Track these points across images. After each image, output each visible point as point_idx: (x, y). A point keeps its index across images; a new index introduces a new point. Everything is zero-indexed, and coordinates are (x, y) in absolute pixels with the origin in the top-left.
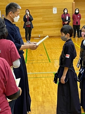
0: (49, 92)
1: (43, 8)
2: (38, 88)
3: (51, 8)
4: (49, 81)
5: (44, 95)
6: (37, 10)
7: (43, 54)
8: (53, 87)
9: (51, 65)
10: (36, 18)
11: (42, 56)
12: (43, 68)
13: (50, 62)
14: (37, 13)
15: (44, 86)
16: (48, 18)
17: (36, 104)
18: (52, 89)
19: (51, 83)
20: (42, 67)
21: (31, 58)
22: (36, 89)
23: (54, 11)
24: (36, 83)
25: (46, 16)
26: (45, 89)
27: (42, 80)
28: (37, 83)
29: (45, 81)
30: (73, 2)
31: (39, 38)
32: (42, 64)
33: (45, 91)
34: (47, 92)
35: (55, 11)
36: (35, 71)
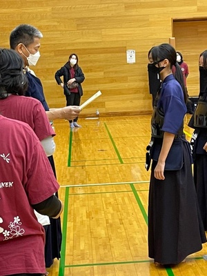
0: (121, 220)
1: (105, 51)
2: (96, 212)
3: (123, 50)
4: (120, 199)
5: (110, 226)
6: (92, 56)
7: (108, 148)
8: (130, 211)
9: (124, 168)
10: (90, 74)
11: (104, 153)
12: (108, 175)
13: (122, 163)
14: (91, 62)
15: (111, 209)
16: (116, 72)
17: (93, 243)
18: (128, 213)
19: (125, 204)
20: (105, 173)
21: (79, 157)
22: (93, 215)
23: (128, 57)
24: (92, 203)
25: (111, 70)
26: (112, 215)
27: (105, 197)
28: (95, 204)
29: (112, 200)
30: (171, 38)
31: (98, 116)
32: (104, 168)
33: (113, 219)
34: (117, 220)
35: (131, 58)
36: (90, 180)
